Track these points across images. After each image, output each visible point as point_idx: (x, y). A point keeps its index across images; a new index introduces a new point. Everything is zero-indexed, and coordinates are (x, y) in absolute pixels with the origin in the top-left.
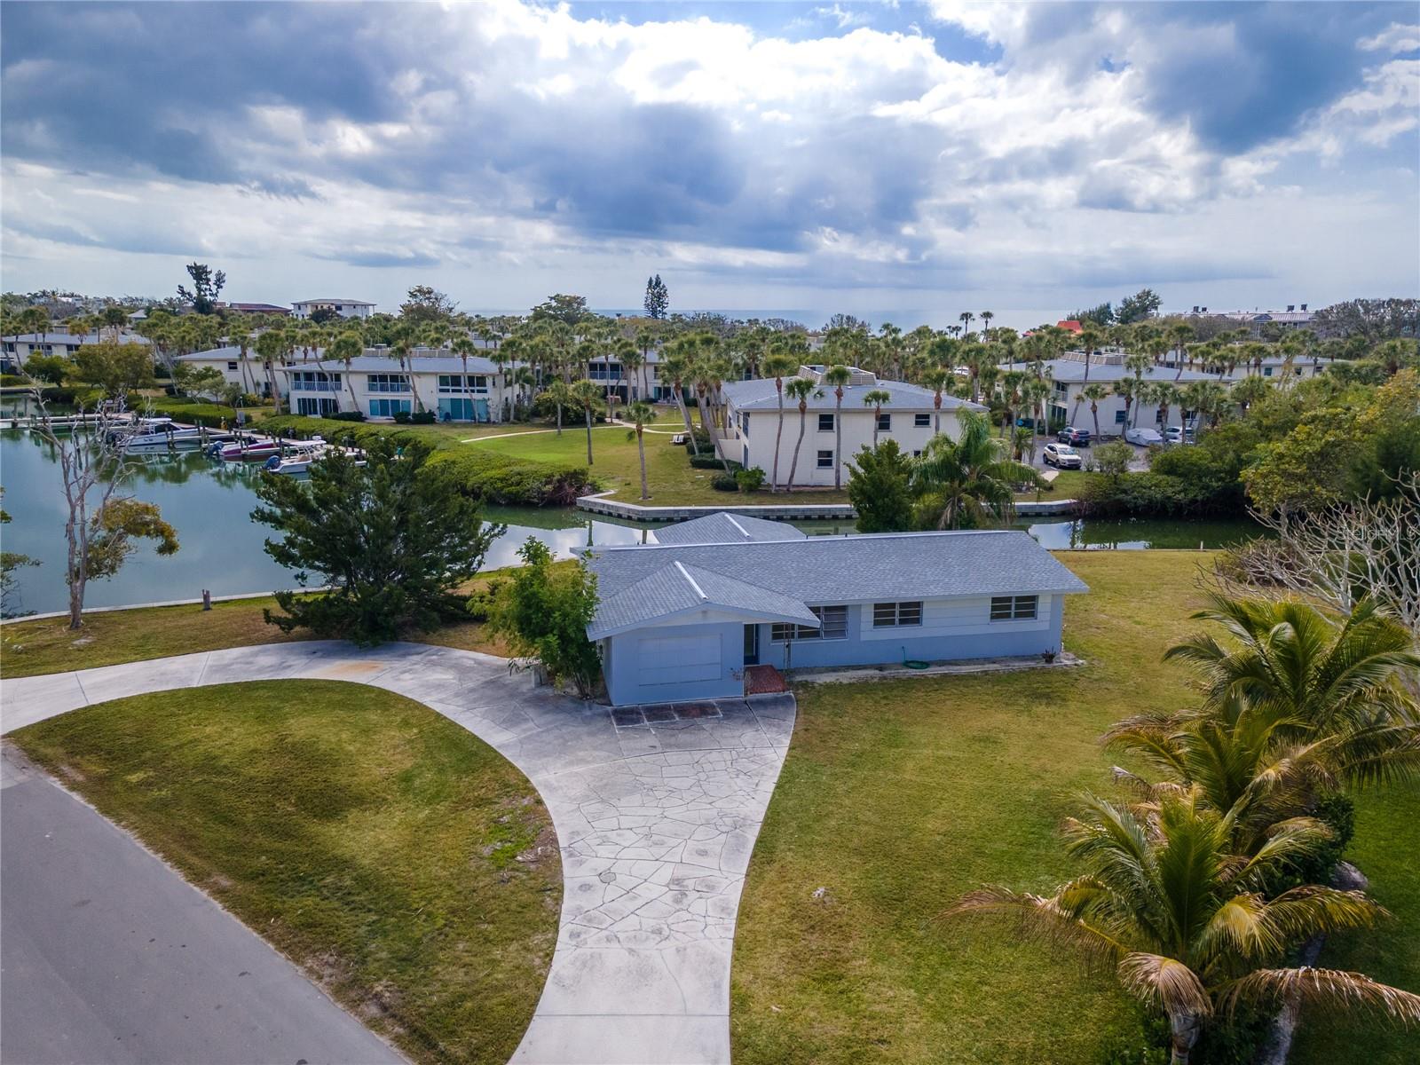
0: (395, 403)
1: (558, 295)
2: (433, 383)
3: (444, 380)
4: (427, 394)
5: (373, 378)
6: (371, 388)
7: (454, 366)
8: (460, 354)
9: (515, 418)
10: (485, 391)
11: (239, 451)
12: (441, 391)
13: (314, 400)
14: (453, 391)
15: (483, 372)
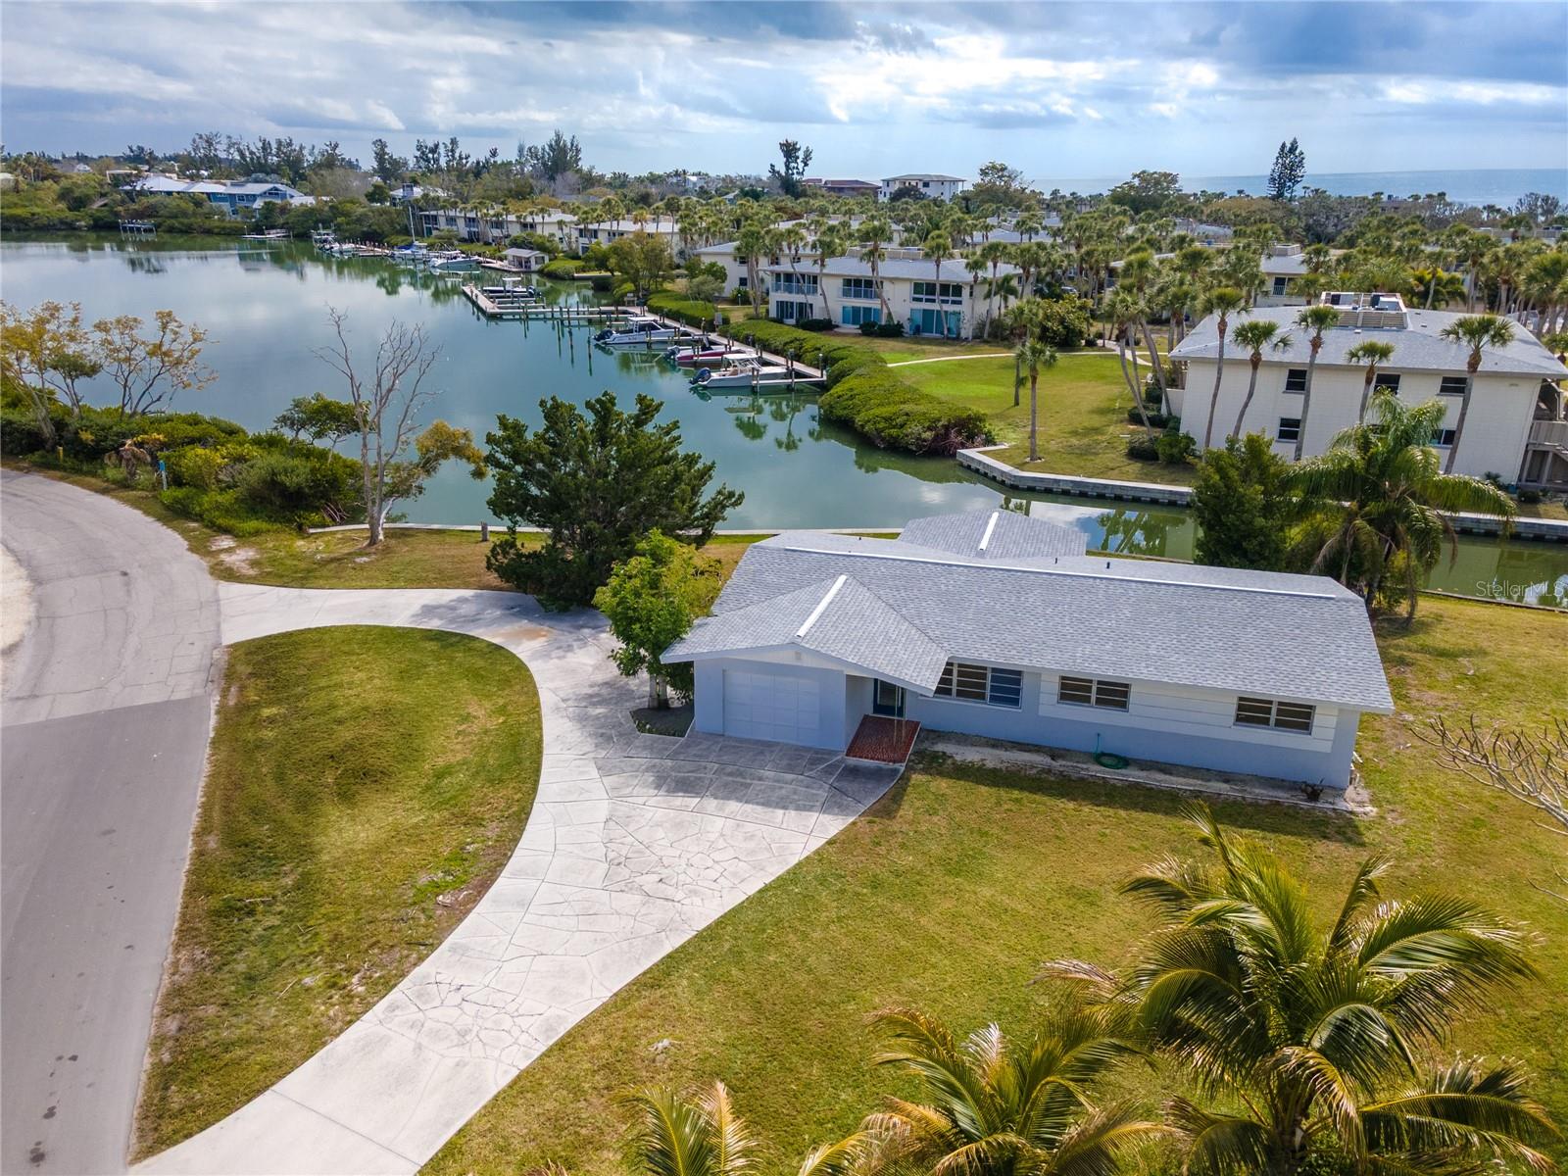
0: (867, 310)
1: (1144, 172)
2: (907, 290)
3: (918, 287)
4: (899, 304)
5: (848, 282)
6: (846, 294)
7: (926, 271)
8: (935, 258)
9: (989, 335)
10: (960, 303)
11: (691, 357)
12: (915, 299)
13: (792, 303)
14: (927, 300)
15: (959, 280)
